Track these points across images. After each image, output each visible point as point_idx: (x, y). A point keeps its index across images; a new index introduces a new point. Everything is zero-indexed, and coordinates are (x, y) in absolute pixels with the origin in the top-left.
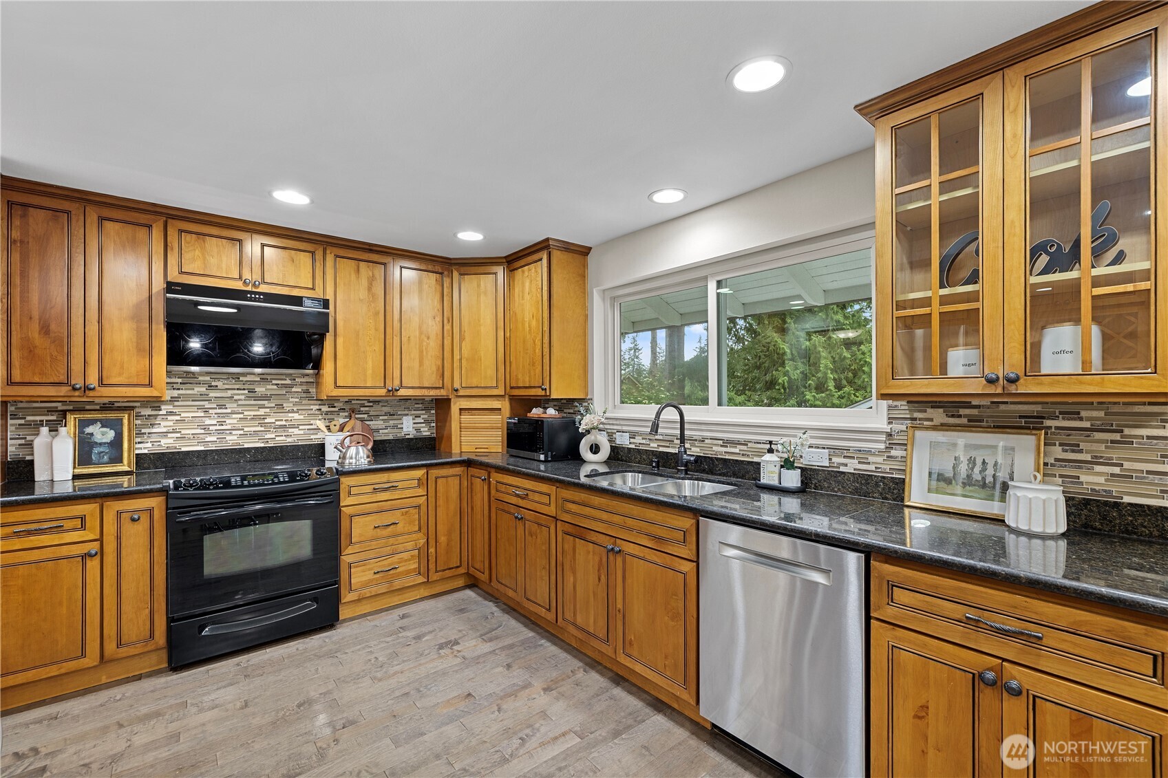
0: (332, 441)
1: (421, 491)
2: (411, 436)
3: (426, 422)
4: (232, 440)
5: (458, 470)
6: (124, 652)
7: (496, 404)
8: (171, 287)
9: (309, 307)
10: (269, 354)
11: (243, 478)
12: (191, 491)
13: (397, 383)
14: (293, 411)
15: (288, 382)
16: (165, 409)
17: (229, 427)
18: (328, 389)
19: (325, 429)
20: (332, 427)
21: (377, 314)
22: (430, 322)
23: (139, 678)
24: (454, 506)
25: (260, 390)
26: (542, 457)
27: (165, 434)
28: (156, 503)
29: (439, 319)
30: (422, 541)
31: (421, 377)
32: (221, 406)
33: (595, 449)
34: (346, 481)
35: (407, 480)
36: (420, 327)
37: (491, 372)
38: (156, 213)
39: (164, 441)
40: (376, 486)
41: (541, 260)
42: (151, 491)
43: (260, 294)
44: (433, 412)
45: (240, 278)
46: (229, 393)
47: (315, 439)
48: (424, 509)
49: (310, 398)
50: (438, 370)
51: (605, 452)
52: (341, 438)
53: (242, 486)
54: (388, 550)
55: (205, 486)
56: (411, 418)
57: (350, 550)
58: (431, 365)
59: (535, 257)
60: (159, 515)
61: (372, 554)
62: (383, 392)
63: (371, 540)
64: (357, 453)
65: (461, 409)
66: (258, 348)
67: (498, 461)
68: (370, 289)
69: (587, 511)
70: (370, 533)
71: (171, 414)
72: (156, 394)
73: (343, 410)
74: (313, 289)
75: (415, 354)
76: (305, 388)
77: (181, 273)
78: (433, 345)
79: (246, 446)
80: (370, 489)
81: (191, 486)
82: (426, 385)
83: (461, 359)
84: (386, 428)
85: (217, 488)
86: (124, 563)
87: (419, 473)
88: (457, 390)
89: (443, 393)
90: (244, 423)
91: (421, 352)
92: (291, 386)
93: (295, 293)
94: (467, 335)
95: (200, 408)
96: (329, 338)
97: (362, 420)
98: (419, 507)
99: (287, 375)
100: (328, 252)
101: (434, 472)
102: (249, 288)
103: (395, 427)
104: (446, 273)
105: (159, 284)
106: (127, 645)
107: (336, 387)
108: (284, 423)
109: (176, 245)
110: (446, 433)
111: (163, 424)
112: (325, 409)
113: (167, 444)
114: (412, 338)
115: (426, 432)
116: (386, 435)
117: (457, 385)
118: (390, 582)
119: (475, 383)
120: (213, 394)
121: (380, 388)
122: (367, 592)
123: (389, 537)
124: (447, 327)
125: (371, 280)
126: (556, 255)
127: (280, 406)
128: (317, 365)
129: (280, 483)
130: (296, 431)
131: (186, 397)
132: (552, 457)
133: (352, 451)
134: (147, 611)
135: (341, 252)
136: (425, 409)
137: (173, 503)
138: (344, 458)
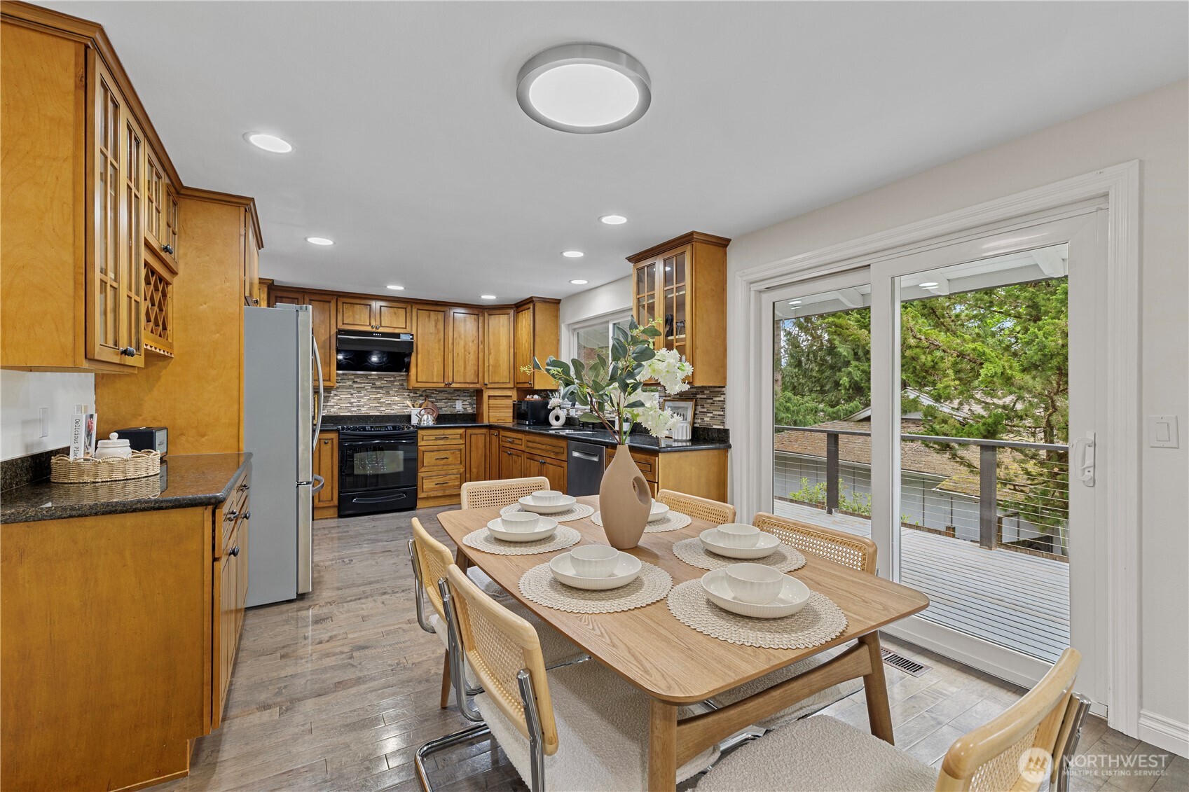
0: (414, 412)
1: (462, 441)
2: (461, 413)
3: (470, 404)
4: (364, 411)
5: (484, 431)
6: (321, 505)
7: (509, 393)
8: (340, 332)
9: (404, 338)
10: (381, 363)
11: (372, 427)
12: (349, 431)
13: (451, 380)
14: (395, 396)
15: (392, 379)
16: (333, 393)
17: (362, 403)
18: (413, 384)
19: (411, 406)
20: (415, 405)
21: (439, 340)
22: (471, 344)
23: (327, 518)
24: (481, 451)
25: (378, 383)
26: (527, 423)
27: (333, 406)
28: (334, 436)
29: (476, 342)
30: (462, 470)
31: (465, 377)
32: (359, 392)
33: (557, 418)
34: (421, 433)
35: (454, 435)
36: (464, 347)
37: (506, 374)
38: (333, 295)
39: (332, 410)
40: (437, 437)
41: (529, 308)
42: (332, 430)
43: (379, 333)
44: (475, 398)
45: (370, 324)
46: (363, 385)
47: (406, 412)
48: (463, 451)
49: (404, 389)
50: (475, 372)
51: (562, 420)
52: (419, 411)
53: (371, 431)
54: (443, 472)
55: (355, 429)
56: (461, 401)
57: (423, 470)
58: (471, 369)
59: (527, 306)
60: (336, 442)
61: (434, 473)
62: (443, 385)
63: (434, 466)
64: (428, 418)
65: (489, 396)
66: (374, 359)
67: (510, 425)
68: (436, 326)
69: (535, 445)
70: (433, 462)
71: (336, 395)
72: (332, 385)
73: (421, 395)
74: (406, 328)
75: (462, 363)
76: (401, 382)
77: (343, 324)
78: (472, 358)
79: (371, 414)
80: (433, 438)
81: (349, 429)
82: (468, 381)
83: (489, 366)
84: (446, 407)
85: (360, 431)
86: (321, 463)
87: (461, 431)
88: (486, 385)
89: (478, 386)
90: (370, 402)
91: (465, 362)
92: (394, 382)
93: (397, 331)
94: (492, 351)
95: (349, 393)
96: (414, 355)
97: (432, 402)
98: (461, 450)
99: (393, 375)
100: (413, 307)
101: (469, 431)
102: (374, 330)
103: (451, 406)
104: (480, 314)
105: (334, 331)
106: (323, 501)
107: (417, 382)
108: (390, 402)
109: (341, 310)
110: (481, 411)
111: (332, 401)
112: (412, 395)
113: (334, 411)
114: (460, 354)
115: (470, 410)
116: (446, 411)
117: (486, 382)
118: (444, 490)
119: (496, 381)
120: (355, 386)
121: (441, 383)
122: (432, 494)
123: (444, 465)
124: (481, 347)
125: (437, 322)
126: (538, 305)
127: (388, 393)
128: (408, 370)
129: (388, 430)
130: (396, 407)
131: (343, 387)
132: (533, 422)
133: (425, 417)
134: (330, 487)
135: (420, 307)
136: (471, 396)
137: (342, 437)
138: (421, 421)
